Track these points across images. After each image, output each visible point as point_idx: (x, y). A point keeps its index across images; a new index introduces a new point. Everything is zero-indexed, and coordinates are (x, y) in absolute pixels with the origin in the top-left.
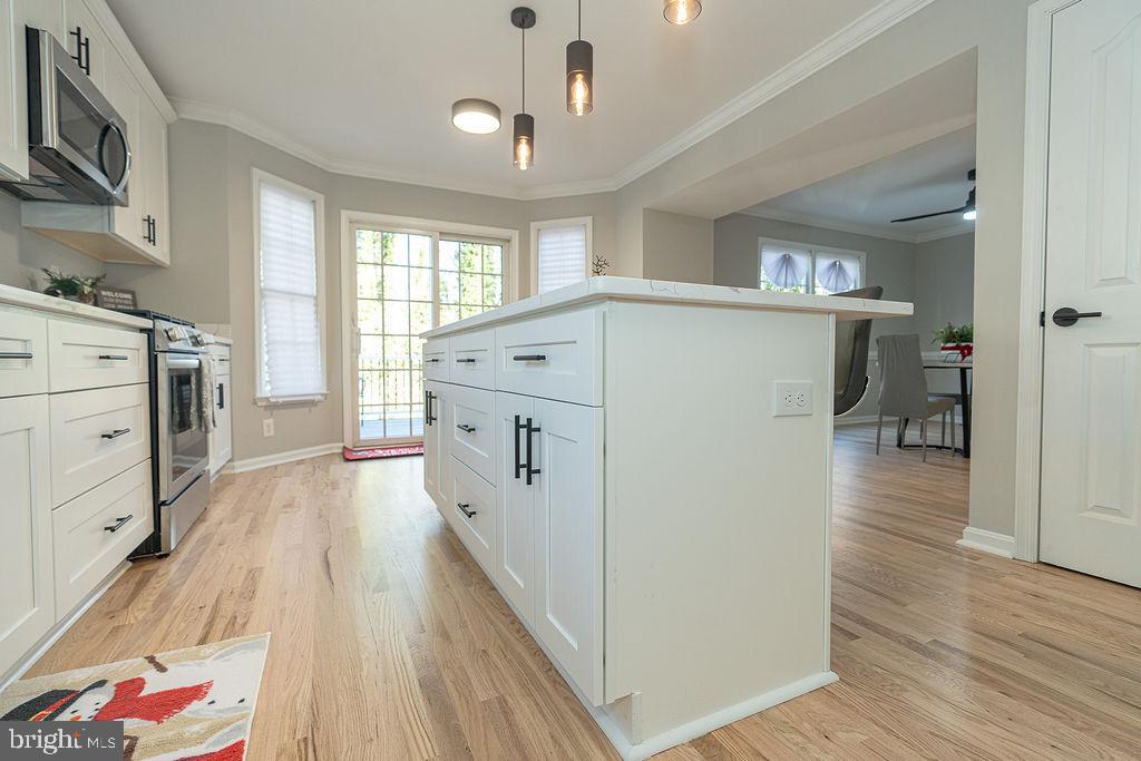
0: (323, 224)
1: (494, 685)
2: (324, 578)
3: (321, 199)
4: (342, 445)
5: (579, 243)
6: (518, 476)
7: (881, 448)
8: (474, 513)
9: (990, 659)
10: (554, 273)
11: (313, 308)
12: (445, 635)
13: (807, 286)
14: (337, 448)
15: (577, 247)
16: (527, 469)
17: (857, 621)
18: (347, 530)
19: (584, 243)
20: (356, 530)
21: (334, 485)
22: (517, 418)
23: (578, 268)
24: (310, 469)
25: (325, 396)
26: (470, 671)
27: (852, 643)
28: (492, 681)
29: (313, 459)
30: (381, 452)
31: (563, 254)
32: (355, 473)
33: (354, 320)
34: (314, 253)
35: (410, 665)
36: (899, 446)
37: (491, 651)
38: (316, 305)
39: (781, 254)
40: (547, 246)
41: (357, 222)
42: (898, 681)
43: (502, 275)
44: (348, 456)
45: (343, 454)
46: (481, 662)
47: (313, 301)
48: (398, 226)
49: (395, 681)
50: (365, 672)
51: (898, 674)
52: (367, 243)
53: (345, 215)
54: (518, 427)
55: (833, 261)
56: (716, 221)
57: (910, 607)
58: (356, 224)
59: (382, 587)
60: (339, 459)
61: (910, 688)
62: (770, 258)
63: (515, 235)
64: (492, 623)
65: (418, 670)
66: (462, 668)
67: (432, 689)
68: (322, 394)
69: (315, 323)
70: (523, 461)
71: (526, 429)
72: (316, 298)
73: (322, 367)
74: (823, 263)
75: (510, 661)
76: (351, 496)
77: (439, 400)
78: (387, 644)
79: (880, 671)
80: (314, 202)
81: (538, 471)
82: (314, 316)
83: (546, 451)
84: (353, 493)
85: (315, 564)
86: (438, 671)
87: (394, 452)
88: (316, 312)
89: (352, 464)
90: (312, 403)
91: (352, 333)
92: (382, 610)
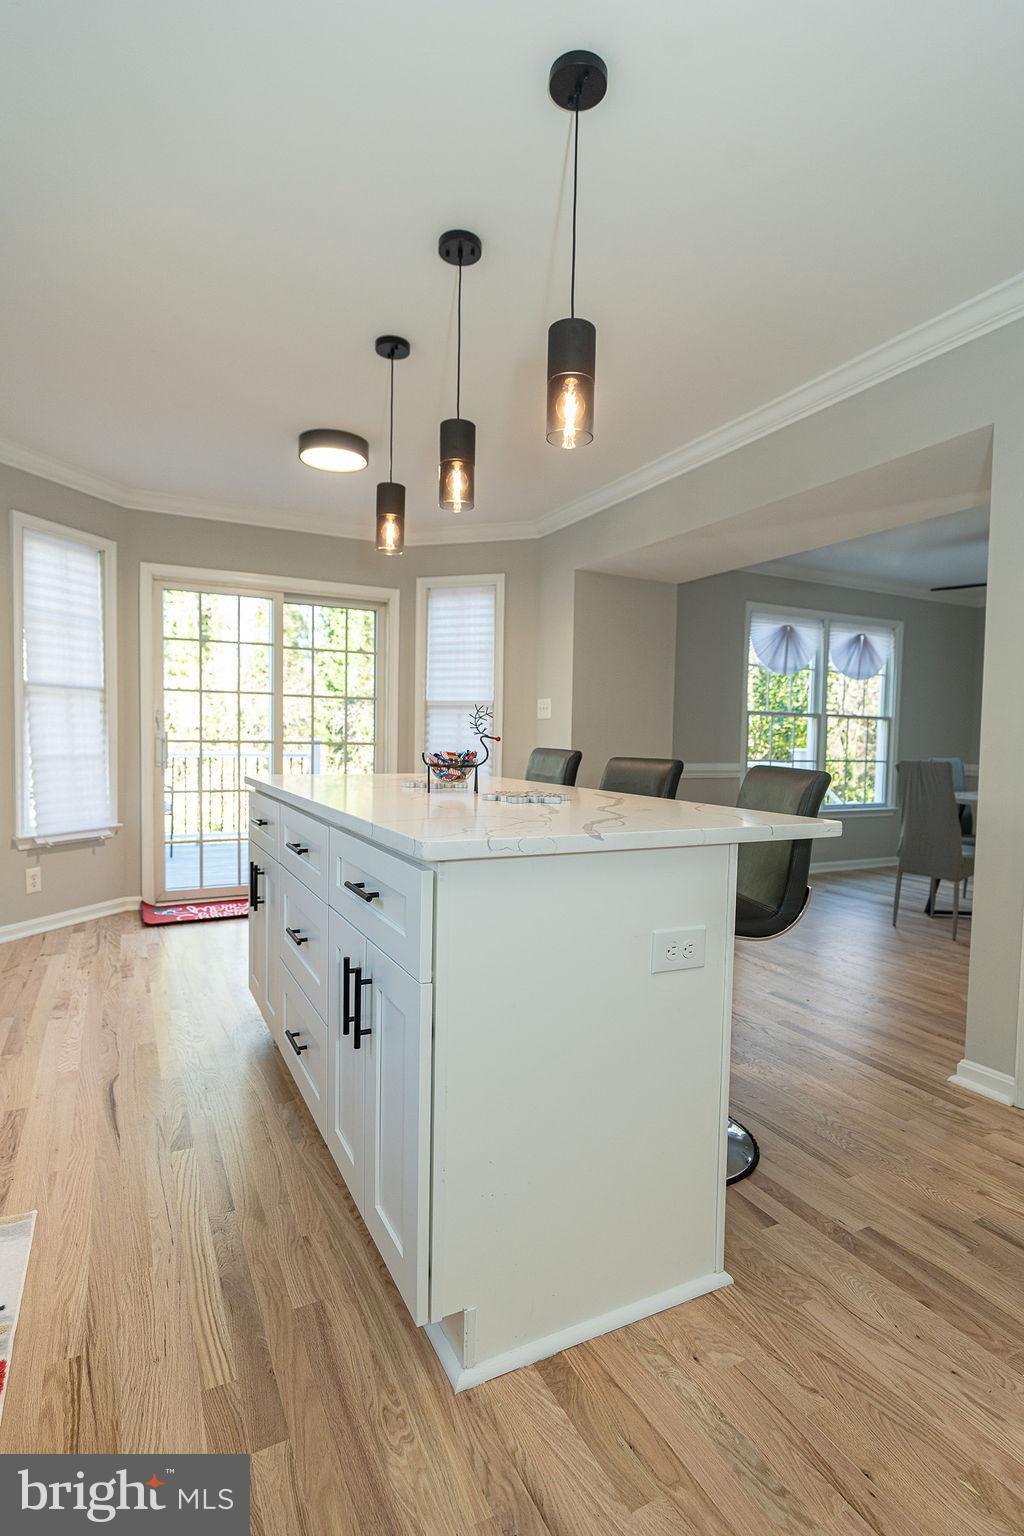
0: (114, 580)
1: (313, 1287)
2: (108, 1129)
3: (112, 547)
4: (139, 899)
5: (486, 612)
6: (346, 1031)
7: (900, 912)
8: (305, 1047)
9: (926, 1255)
10: (450, 652)
11: (99, 706)
12: (260, 1216)
13: (816, 670)
14: (132, 903)
15: (482, 616)
16: (354, 1025)
17: (780, 1200)
18: (141, 1048)
19: (492, 611)
20: (152, 1049)
21: (126, 970)
22: (347, 961)
23: (483, 646)
24: (93, 941)
25: (116, 830)
26: (285, 1267)
27: (766, 1231)
28: (311, 1281)
29: (97, 921)
30: (195, 910)
31: (463, 626)
32: (155, 947)
33: (158, 722)
34: (100, 627)
35: (212, 1259)
36: (928, 911)
37: (315, 1239)
38: (104, 701)
39: (778, 626)
40: (441, 613)
41: (164, 579)
42: (804, 1285)
43: (375, 654)
44: (150, 917)
45: (141, 912)
46: (300, 1252)
47: (98, 695)
48: (225, 584)
49: (192, 1281)
50: (155, 1268)
51: (807, 1275)
52: (179, 608)
53: (147, 570)
54: (347, 971)
55: (853, 635)
56: (679, 585)
57: (855, 1180)
58: (163, 583)
59: (182, 1142)
60: (135, 923)
61: (815, 1295)
62: (762, 632)
63: (394, 596)
64: (320, 1196)
65: (221, 1266)
66: (276, 1264)
67: (235, 1290)
68: (111, 829)
69: (101, 727)
70: (352, 1014)
71: (354, 979)
72: (104, 691)
73: (111, 788)
74: (841, 638)
75: (336, 1255)
76: (149, 991)
77: (266, 877)
78: (185, 1230)
79: (786, 1270)
80: (102, 552)
81: (368, 1032)
82: (101, 717)
83: (377, 1009)
84: (152, 986)
85: (97, 1105)
86: (246, 1267)
87: (214, 912)
88: (104, 712)
89: (154, 931)
90: (94, 842)
91: (156, 739)
92: (181, 1176)
